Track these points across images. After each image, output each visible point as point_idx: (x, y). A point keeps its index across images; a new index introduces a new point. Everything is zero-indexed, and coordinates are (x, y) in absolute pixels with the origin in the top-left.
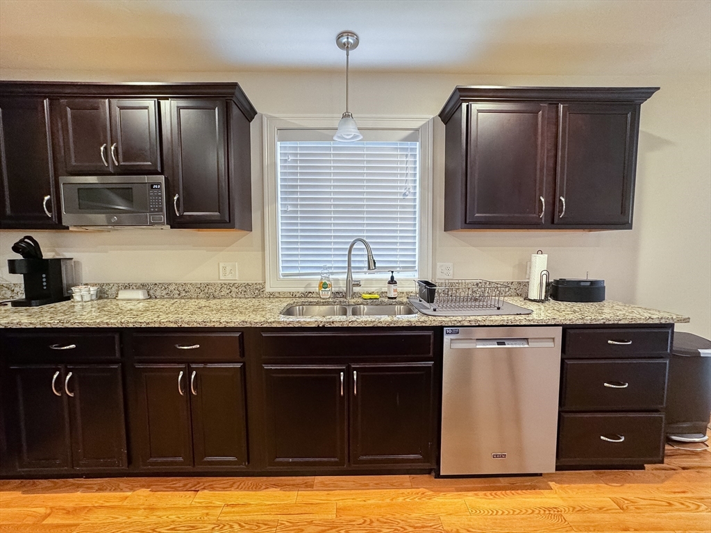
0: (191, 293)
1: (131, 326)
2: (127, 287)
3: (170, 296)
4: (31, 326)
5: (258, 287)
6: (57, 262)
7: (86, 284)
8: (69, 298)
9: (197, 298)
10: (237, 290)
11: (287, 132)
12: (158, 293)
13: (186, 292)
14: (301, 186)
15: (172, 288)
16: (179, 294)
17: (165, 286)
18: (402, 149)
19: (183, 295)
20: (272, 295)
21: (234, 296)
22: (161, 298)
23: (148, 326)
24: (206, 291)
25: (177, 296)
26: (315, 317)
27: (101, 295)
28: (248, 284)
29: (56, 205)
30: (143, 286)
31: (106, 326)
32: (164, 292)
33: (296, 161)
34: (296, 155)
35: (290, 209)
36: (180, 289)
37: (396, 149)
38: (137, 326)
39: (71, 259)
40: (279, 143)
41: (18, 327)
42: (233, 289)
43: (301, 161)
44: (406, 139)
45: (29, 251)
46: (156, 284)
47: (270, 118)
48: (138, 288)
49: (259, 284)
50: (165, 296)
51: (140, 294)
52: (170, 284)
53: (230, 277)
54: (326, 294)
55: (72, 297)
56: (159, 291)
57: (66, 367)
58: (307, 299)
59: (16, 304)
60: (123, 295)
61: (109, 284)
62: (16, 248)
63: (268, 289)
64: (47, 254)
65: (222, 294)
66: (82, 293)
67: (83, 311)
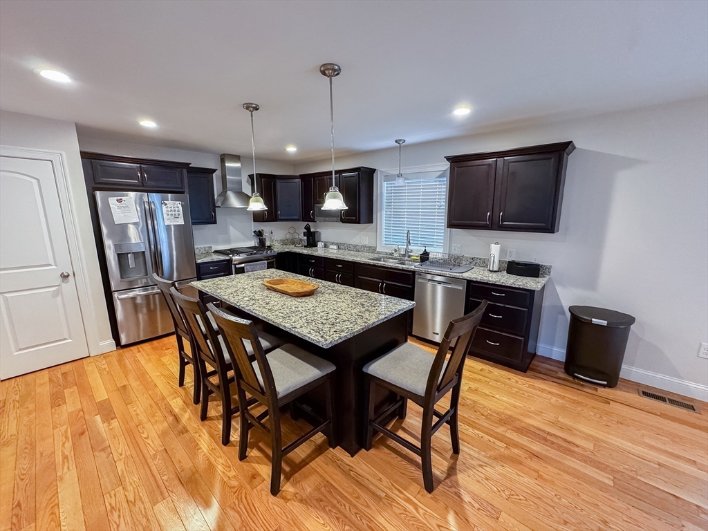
2: (333, 244)
3: (345, 249)
5: (374, 248)
6: (314, 233)
8: (317, 246)
9: (353, 250)
11: (388, 177)
13: (350, 248)
14: (394, 202)
15: (346, 246)
17: (344, 244)
18: (440, 181)
21: (365, 251)
22: (341, 249)
24: (356, 248)
25: (347, 249)
26: (391, 263)
27: (326, 246)
29: (313, 214)
30: (337, 244)
32: (343, 247)
33: (391, 190)
34: (391, 187)
35: (388, 213)
36: (348, 246)
37: (436, 181)
40: (385, 184)
42: (365, 248)
43: (394, 190)
44: (440, 177)
45: (308, 228)
46: (341, 244)
47: (381, 171)
50: (343, 249)
51: (335, 247)
53: (365, 243)
54: (396, 255)
56: (341, 246)
58: (390, 256)
59: (305, 247)
60: (331, 247)
61: (328, 242)
62: (305, 228)
63: (378, 250)
64: (312, 230)
65: (361, 250)
66: (320, 245)
67: (319, 251)
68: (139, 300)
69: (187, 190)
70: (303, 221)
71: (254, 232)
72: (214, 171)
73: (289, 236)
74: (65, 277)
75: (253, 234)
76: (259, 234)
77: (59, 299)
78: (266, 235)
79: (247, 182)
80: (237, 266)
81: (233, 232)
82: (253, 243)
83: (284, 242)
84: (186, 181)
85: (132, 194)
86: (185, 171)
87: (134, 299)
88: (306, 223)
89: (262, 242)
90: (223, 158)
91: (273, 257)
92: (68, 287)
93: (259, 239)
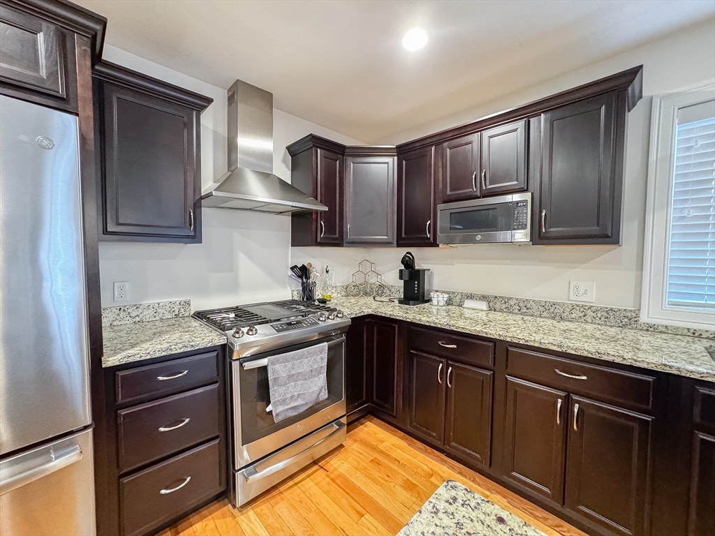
0: (533, 310)
1: (509, 339)
2: (471, 297)
3: (509, 310)
4: (428, 324)
5: (629, 314)
6: (422, 272)
7: (437, 291)
8: (429, 301)
9: (540, 316)
10: (594, 315)
12: (498, 306)
13: (528, 309)
15: (512, 302)
16: (520, 310)
17: (506, 300)
19: (524, 311)
20: (651, 329)
21: (589, 320)
22: (500, 311)
23: (526, 343)
24: (552, 310)
25: (516, 311)
28: (611, 309)
29: (434, 228)
30: (484, 298)
31: (485, 335)
32: (504, 306)
36: (521, 304)
38: (515, 341)
39: (429, 270)
41: (419, 322)
42: (589, 312)
46: (496, 297)
48: (480, 299)
49: (631, 311)
50: (505, 310)
51: (483, 305)
52: (511, 298)
53: (584, 298)
55: (431, 301)
56: (498, 304)
57: (447, 362)
60: (468, 304)
61: (454, 293)
63: (644, 318)
65: (573, 316)
66: (437, 299)
67: (433, 314)
70: (399, 245)
71: (292, 268)
73: (359, 280)
75: (290, 272)
76: (303, 272)
78: (316, 275)
79: (284, 161)
80: (248, 365)
81: (246, 267)
82: (290, 291)
83: (351, 291)
88: (402, 252)
89: (307, 291)
90: (234, 93)
91: (341, 330)
93: (303, 283)
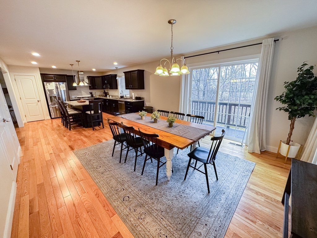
27: (110, 96)
59: (104, 97)
62: (104, 91)
64: (106, 92)
66: (108, 96)
67: (108, 98)
68: (57, 108)
69: (66, 81)
70: (103, 89)
72: (75, 76)
73: (100, 94)
74: (38, 101)
75: (89, 93)
76: (91, 93)
77: (37, 106)
79: (86, 78)
81: (83, 92)
82: (90, 96)
84: (66, 79)
85: (53, 83)
86: (66, 77)
87: (55, 107)
89: (92, 96)
90: (78, 72)
92: (39, 103)
